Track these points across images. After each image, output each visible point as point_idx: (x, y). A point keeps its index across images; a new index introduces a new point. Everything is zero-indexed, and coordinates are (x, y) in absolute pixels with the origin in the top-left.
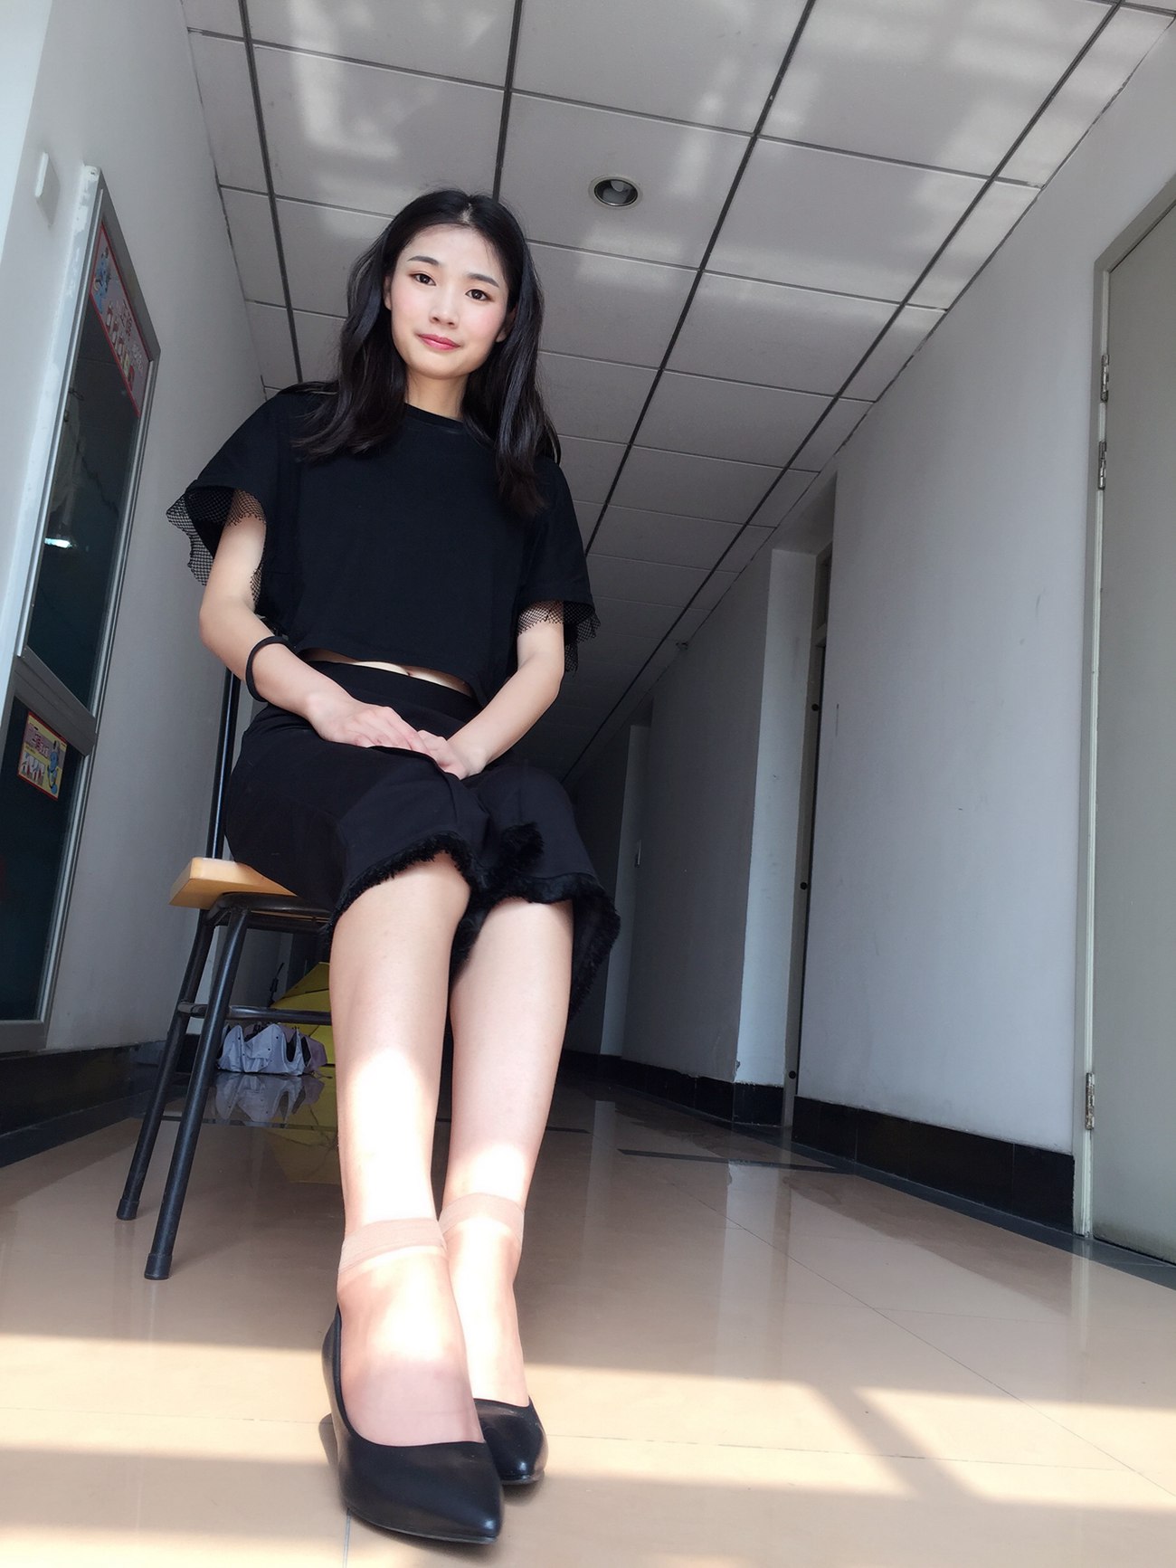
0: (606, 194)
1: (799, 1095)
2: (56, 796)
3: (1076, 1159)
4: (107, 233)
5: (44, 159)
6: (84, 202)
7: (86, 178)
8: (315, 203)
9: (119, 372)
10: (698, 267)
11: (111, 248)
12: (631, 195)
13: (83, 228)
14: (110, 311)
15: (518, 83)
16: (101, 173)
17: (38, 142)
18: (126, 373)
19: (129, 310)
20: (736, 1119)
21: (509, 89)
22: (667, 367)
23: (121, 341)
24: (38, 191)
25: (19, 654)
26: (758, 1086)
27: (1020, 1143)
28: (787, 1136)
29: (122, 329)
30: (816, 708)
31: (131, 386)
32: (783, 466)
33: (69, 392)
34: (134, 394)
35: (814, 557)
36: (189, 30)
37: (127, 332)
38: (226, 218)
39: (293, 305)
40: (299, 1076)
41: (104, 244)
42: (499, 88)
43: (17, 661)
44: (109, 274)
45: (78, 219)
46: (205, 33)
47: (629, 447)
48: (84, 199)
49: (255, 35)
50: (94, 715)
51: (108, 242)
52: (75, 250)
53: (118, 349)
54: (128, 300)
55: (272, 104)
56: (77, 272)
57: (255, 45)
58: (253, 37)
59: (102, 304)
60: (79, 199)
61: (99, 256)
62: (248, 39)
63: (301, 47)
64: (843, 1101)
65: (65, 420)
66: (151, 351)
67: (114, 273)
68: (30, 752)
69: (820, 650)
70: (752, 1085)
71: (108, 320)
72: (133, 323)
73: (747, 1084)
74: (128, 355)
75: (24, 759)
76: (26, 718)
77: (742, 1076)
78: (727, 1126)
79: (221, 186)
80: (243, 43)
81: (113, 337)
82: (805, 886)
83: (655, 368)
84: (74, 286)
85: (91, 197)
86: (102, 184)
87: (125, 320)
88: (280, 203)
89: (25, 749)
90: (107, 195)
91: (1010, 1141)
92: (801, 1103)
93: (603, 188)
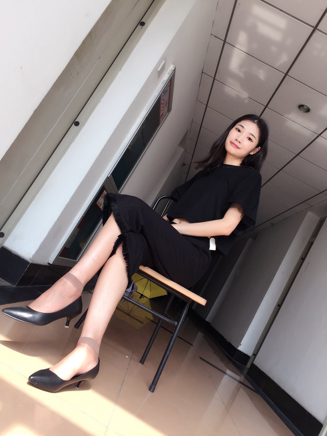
0: (301, 108)
1: (253, 363)
2: (102, 210)
3: (323, 426)
4: (171, 82)
5: (164, 62)
6: (168, 74)
7: (171, 67)
8: (224, 84)
9: (159, 114)
10: (319, 134)
11: (170, 85)
12: (308, 110)
13: (166, 80)
14: (163, 100)
15: (289, 74)
16: (175, 67)
17: (164, 58)
18: (161, 114)
19: (168, 100)
20: (234, 359)
21: (286, 74)
22: (299, 155)
23: (163, 107)
24: (159, 70)
25: (109, 176)
26: (243, 353)
27: (309, 412)
28: (246, 371)
29: (165, 104)
30: (303, 259)
31: (161, 118)
32: (321, 191)
33: (146, 118)
34: (161, 120)
35: (319, 218)
36: (211, 34)
37: (165, 105)
38: (201, 80)
39: (208, 105)
40: (129, 293)
41: (169, 84)
42: (284, 73)
43: (108, 177)
44: (167, 91)
45: (166, 77)
46: (215, 36)
47: (280, 171)
48: (169, 72)
49: (227, 41)
50: (119, 193)
51: (170, 84)
52: (161, 85)
53: (162, 109)
54: (169, 98)
55: (224, 58)
56: (160, 90)
57: (226, 43)
58: (226, 41)
59: (162, 98)
60: (168, 72)
61: (167, 86)
62: (225, 41)
63: (237, 47)
64: (265, 372)
65: (142, 124)
66: (169, 110)
67: (168, 91)
68: (101, 199)
69: (311, 244)
70: (242, 352)
71: (162, 102)
72: (168, 103)
73: (241, 351)
74: (163, 110)
75: (99, 200)
76: (104, 191)
77: (241, 348)
78: (230, 360)
79: (203, 72)
80: (223, 42)
81: (162, 106)
82: (279, 306)
83: (296, 154)
84: (158, 93)
85: (170, 73)
86: (175, 70)
87: (166, 102)
88: (215, 81)
89: (100, 198)
90: (174, 73)
91: (307, 410)
92: (253, 366)
93: (301, 106)
